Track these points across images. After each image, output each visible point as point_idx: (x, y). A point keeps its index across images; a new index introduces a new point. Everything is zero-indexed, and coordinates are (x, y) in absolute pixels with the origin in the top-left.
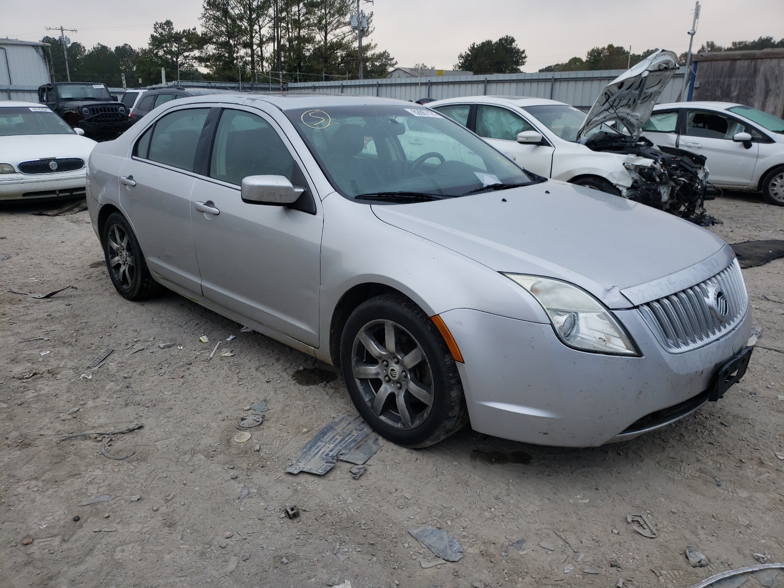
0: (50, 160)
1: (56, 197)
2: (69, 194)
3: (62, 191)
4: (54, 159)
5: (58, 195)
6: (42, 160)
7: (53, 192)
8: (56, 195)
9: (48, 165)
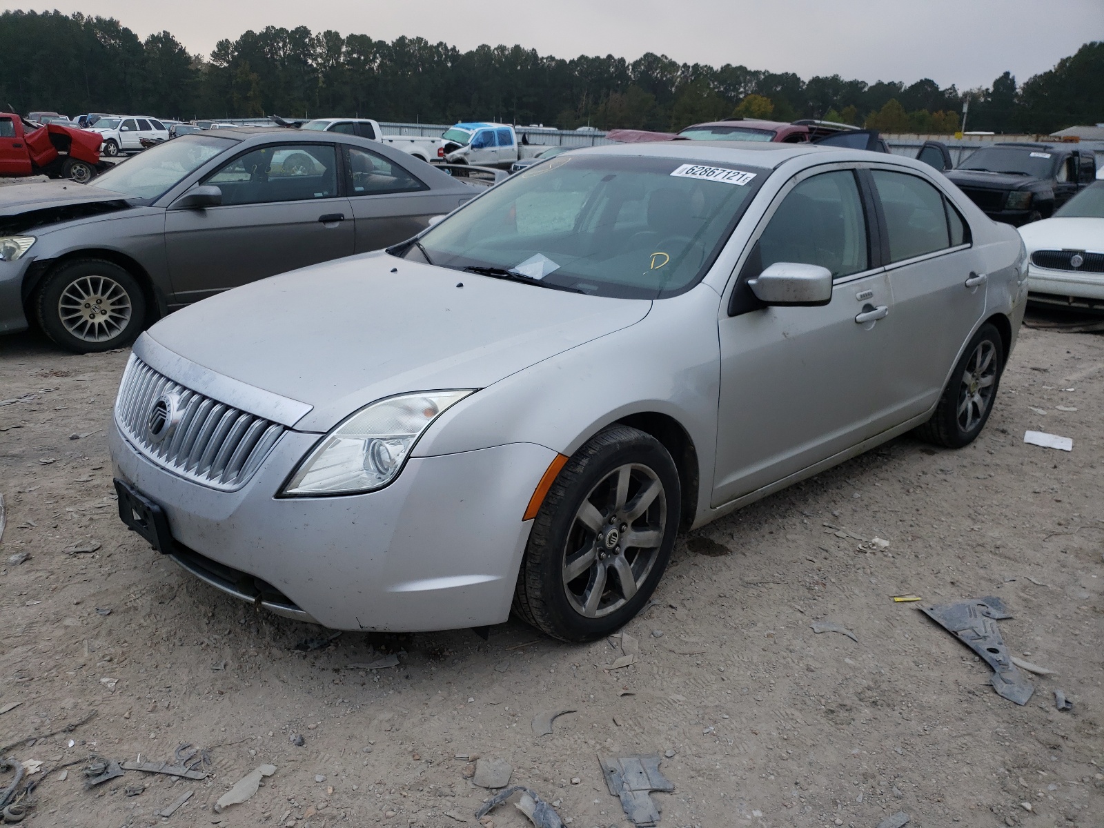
0: (1075, 252)
1: (1065, 306)
2: (1086, 306)
3: (1078, 299)
4: (1082, 253)
5: (1070, 304)
6: (1064, 251)
7: (1064, 298)
8: (1066, 304)
9: (1069, 259)
